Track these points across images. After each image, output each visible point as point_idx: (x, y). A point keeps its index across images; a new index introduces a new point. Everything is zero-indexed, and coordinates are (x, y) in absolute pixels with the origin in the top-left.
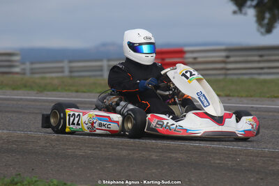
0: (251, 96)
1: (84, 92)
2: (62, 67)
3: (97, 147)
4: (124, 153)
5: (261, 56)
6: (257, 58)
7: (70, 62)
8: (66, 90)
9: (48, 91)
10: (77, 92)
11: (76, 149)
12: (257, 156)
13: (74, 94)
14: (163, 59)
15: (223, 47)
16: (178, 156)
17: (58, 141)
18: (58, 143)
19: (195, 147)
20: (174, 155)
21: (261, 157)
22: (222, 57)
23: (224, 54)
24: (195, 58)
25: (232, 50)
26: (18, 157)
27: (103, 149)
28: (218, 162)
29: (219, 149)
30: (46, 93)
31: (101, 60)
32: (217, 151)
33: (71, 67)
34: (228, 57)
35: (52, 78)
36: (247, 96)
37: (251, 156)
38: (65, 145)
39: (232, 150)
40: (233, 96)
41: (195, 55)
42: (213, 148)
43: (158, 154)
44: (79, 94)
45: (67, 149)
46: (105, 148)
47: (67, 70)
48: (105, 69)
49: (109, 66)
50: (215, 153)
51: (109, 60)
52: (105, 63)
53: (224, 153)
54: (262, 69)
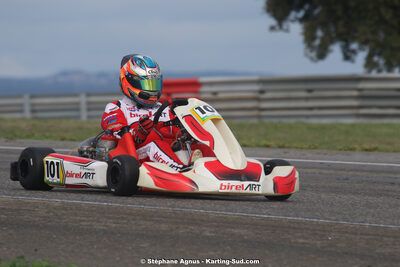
0: (316, 148)
1: (74, 140)
2: (21, 105)
3: (123, 218)
4: (164, 227)
5: (310, 91)
6: (304, 94)
7: (33, 97)
8: (47, 138)
10: (63, 139)
11: (93, 221)
12: (356, 234)
13: (62, 143)
14: (169, 94)
15: (256, 78)
16: (242, 232)
17: (65, 209)
19: (263, 219)
20: (236, 231)
21: (361, 234)
22: (254, 91)
23: (256, 87)
24: (215, 93)
25: (267, 82)
26: (11, 232)
27: (133, 222)
28: (301, 241)
29: (298, 223)
31: (76, 95)
32: (296, 226)
33: (33, 105)
34: (262, 92)
36: (309, 148)
37: (347, 232)
38: (76, 215)
39: (318, 224)
40: (288, 147)
41: (215, 89)
42: (290, 221)
43: (213, 230)
44: (64, 142)
45: (81, 221)
46: (134, 220)
47: (27, 108)
48: (83, 107)
49: (89, 103)
50: (294, 228)
51: (89, 95)
52: (83, 99)
53: (307, 229)
54: (311, 109)
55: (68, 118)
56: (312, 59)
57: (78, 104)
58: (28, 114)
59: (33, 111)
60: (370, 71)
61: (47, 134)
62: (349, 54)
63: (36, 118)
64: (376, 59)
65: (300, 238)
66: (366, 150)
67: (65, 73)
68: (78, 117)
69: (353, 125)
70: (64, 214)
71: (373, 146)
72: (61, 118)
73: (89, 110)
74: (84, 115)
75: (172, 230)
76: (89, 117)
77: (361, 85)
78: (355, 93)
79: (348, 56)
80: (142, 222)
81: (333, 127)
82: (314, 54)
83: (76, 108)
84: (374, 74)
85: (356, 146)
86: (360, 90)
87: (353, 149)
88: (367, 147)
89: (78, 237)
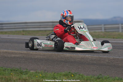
1: (117, 38)
2: (101, 28)
7: (105, 25)
8: (109, 38)
9: (101, 38)
10: (114, 38)
13: (113, 39)
17: (114, 60)
26: (97, 67)
30: (100, 39)
33: (105, 28)
35: (99, 32)
44: (115, 39)
47: (103, 29)
49: (122, 27)
51: (122, 24)
52: (120, 26)
55: (115, 31)
58: (103, 30)
59: (105, 29)
61: (109, 37)
63: (106, 32)
67: (115, 18)
68: (119, 31)
70: (114, 61)
72: (113, 31)
74: (121, 30)
83: (118, 28)
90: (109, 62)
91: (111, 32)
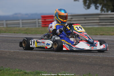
1: (18, 33)
2: (3, 23)
3: (31, 55)
4: (43, 57)
5: (85, 18)
6: (83, 19)
8: (10, 32)
10: (14, 33)
11: (23, 56)
12: (97, 59)
13: (14, 34)
14: (45, 20)
16: (65, 58)
17: (14, 53)
18: (14, 54)
19: (71, 55)
20: (63, 58)
21: (99, 59)
23: (70, 17)
25: (73, 16)
27: (34, 56)
28: (82, 61)
29: (81, 56)
31: (19, 20)
32: (81, 57)
34: (72, 19)
37: (95, 58)
38: (18, 54)
39: (87, 56)
42: (79, 55)
43: (57, 58)
45: (19, 56)
47: (5, 24)
48: (21, 24)
49: (22, 23)
50: (80, 57)
51: (22, 20)
52: (21, 21)
53: (84, 57)
54: (85, 23)
55: (16, 27)
56: (86, 9)
57: (19, 23)
58: (5, 26)
59: (7, 25)
60: (102, 12)
62: (97, 7)
63: (7, 27)
64: (104, 8)
65: (82, 60)
66: (101, 35)
67: (16, 14)
68: (19, 27)
69: (97, 28)
71: (103, 33)
72: (14, 27)
73: (23, 24)
74: (21, 26)
75: (45, 58)
76: (23, 26)
77: (100, 16)
78: (98, 19)
79: (96, 8)
80: (37, 56)
81: (92, 28)
82: (86, 7)
83: (19, 24)
84: (103, 13)
85: (98, 34)
86: (100, 18)
87: (97, 35)
88: (101, 34)
89: (18, 61)
90: (10, 55)
91: (12, 27)
